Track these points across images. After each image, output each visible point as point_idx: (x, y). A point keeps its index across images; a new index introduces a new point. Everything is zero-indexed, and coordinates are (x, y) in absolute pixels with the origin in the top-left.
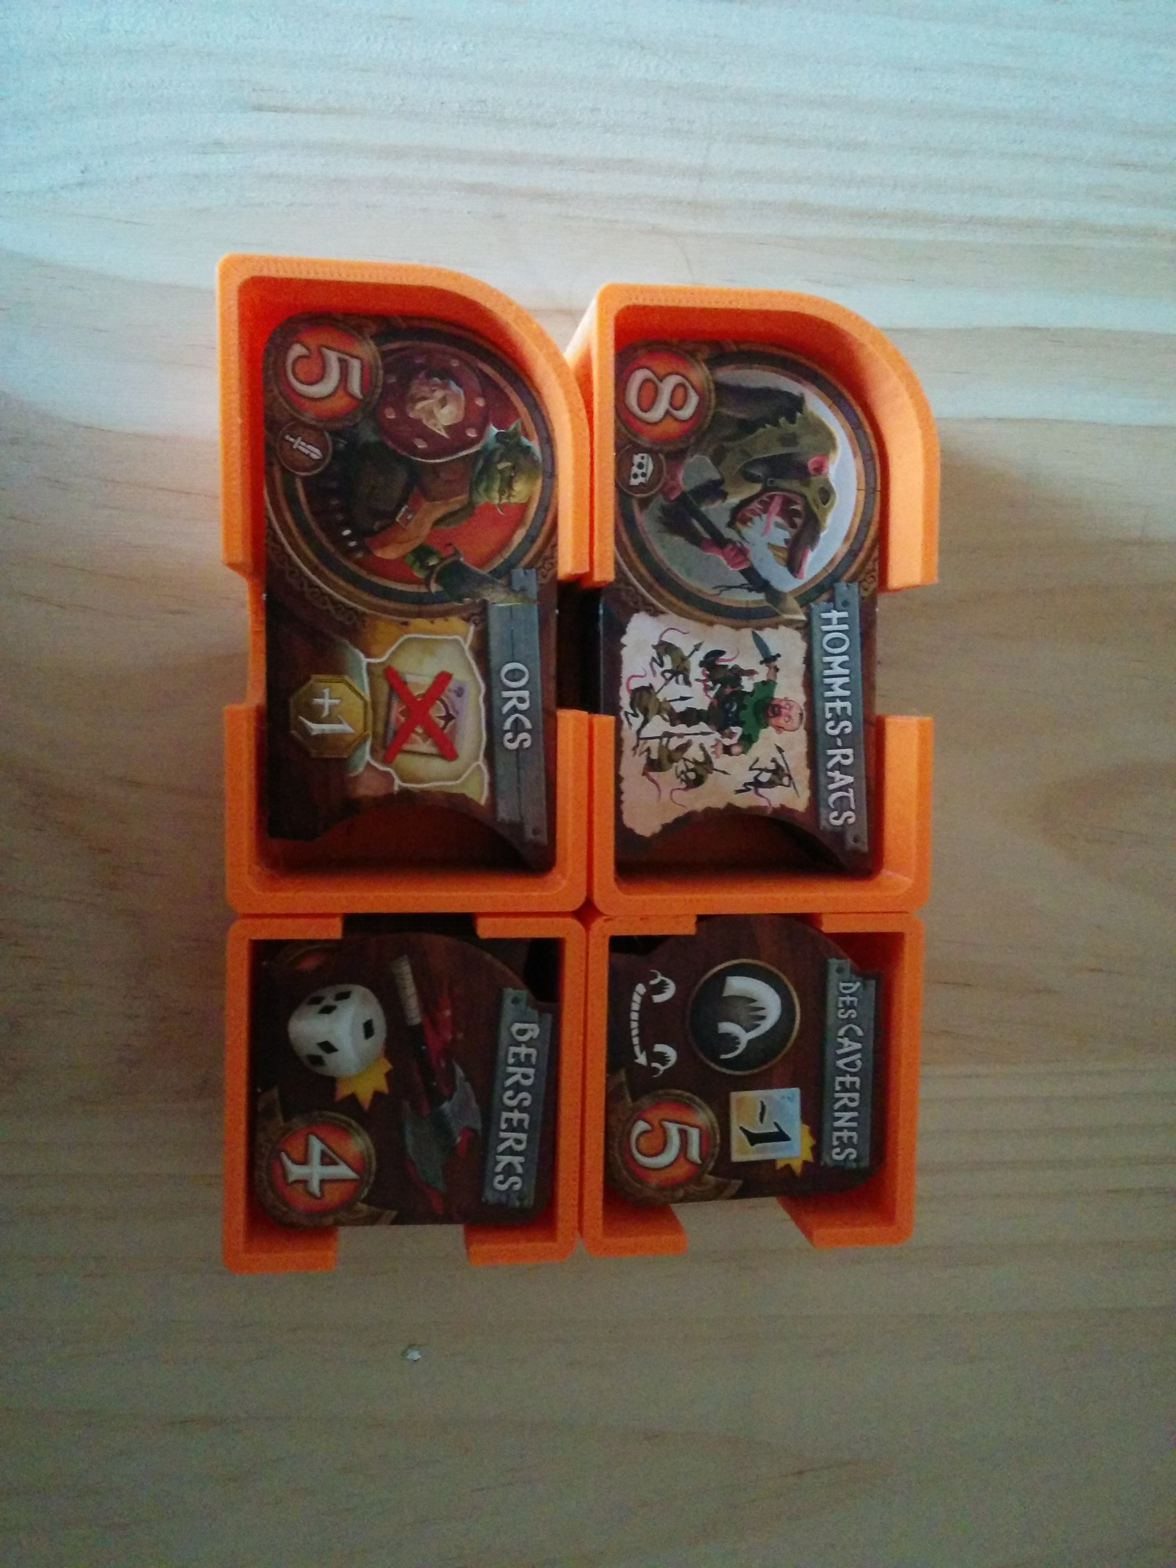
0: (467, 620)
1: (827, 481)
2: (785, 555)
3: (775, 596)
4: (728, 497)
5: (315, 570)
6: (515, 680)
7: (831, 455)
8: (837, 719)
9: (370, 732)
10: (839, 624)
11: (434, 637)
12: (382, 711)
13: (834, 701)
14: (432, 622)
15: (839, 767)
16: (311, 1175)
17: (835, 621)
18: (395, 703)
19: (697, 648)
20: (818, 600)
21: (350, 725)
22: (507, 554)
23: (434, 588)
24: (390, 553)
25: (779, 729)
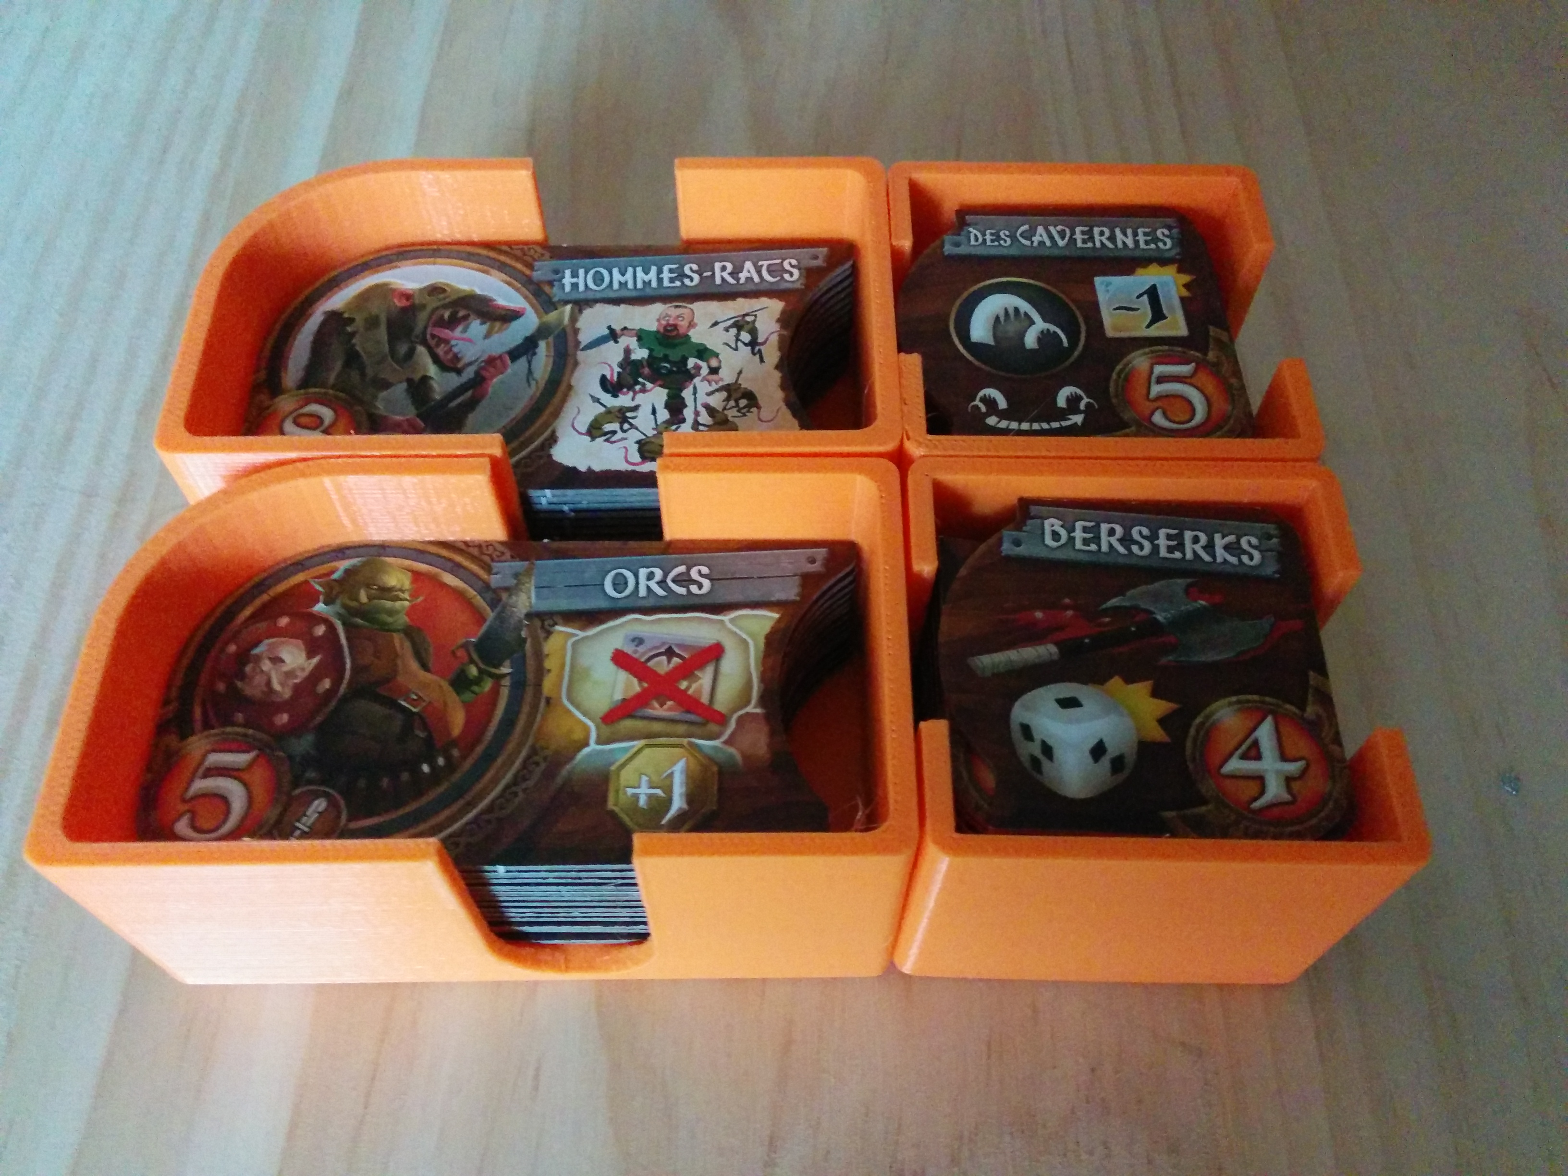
0: (549, 633)
1: (421, 290)
2: (498, 325)
3: (542, 332)
4: (428, 374)
5: (471, 805)
6: (626, 583)
7: (393, 286)
8: (682, 276)
9: (685, 741)
10: (578, 277)
11: (567, 668)
12: (657, 727)
13: (662, 279)
14: (549, 671)
15: (734, 274)
16: (1278, 772)
17: (574, 280)
18: (649, 712)
19: (597, 400)
20: (551, 296)
21: (674, 764)
22: (472, 592)
23: (505, 669)
24: (458, 720)
25: (692, 325)
